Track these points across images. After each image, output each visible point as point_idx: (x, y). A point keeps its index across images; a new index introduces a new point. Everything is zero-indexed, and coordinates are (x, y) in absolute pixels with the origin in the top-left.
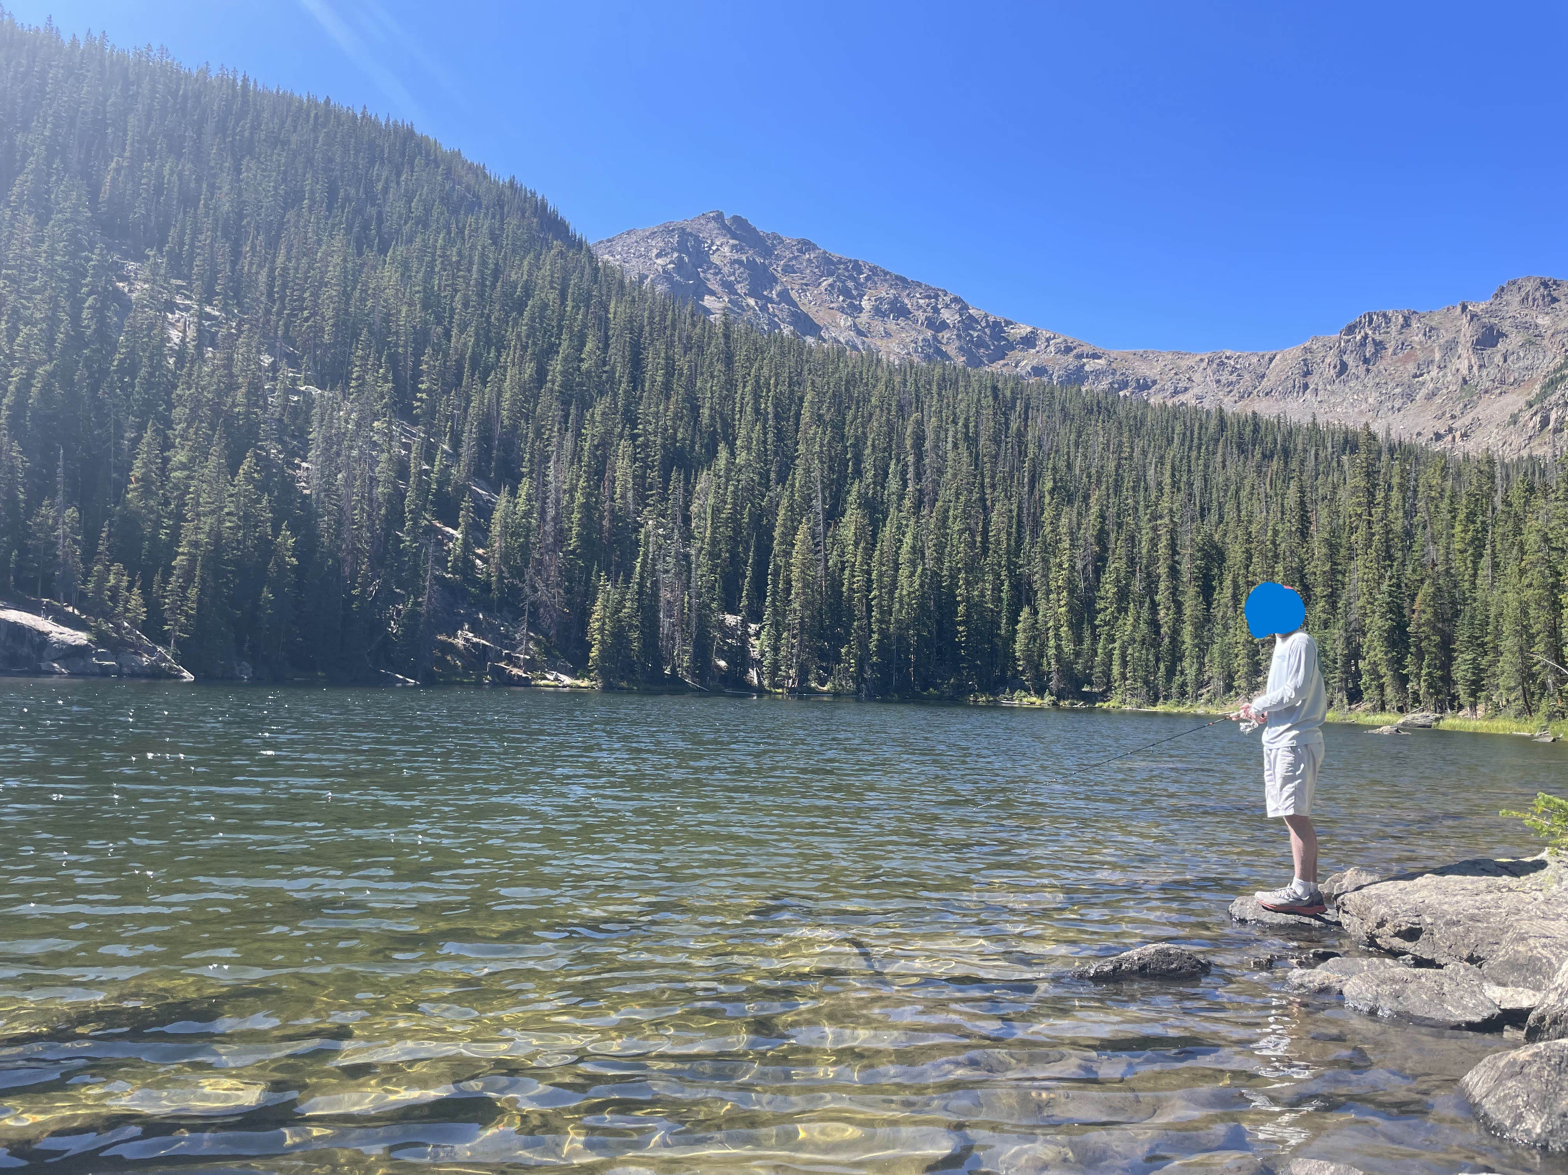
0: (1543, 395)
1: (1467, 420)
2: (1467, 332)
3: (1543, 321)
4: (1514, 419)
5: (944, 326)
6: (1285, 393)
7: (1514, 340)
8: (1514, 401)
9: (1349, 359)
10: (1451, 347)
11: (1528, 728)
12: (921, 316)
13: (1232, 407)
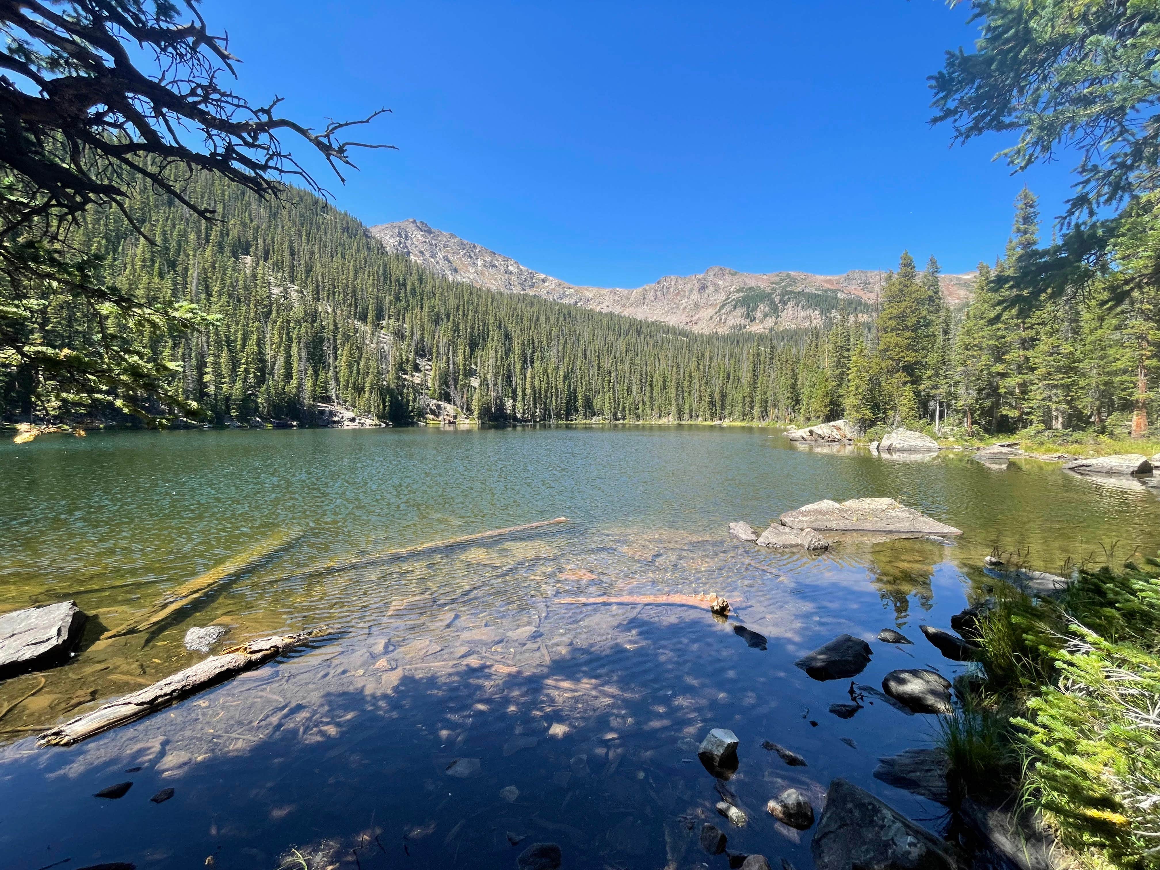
0: (719, 311)
1: (696, 318)
2: (697, 286)
3: (721, 282)
4: (711, 318)
5: (511, 273)
6: (638, 305)
7: (711, 289)
8: (711, 311)
9: (659, 294)
10: (691, 291)
11: (744, 424)
12: (503, 269)
13: (617, 310)
